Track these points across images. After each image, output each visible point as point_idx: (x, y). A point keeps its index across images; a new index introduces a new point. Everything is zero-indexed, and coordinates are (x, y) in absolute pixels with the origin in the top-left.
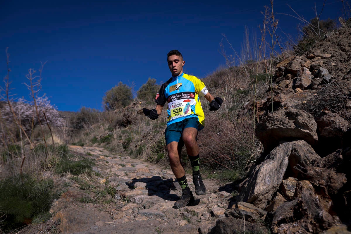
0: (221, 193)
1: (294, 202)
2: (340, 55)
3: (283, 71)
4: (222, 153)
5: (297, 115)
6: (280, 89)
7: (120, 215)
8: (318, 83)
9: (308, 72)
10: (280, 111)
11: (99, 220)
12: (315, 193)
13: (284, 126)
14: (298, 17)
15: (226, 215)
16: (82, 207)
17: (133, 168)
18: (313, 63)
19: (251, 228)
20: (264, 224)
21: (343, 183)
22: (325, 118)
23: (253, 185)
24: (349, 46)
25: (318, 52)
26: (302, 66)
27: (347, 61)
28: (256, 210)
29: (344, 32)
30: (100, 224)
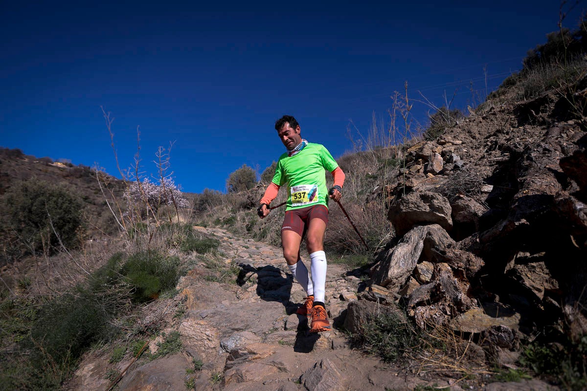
0: (350, 277)
1: (432, 285)
2: (471, 142)
3: (414, 156)
4: (350, 238)
5: (433, 198)
6: (411, 174)
7: (247, 295)
8: (450, 169)
9: (440, 157)
10: (415, 193)
11: (226, 299)
12: (453, 276)
13: (419, 209)
14: (427, 102)
15: (359, 298)
16: (208, 285)
17: (257, 250)
18: (444, 149)
19: (386, 311)
20: (398, 307)
21: (481, 266)
22: (460, 202)
23: (386, 267)
24: (479, 134)
25: (449, 138)
26: (433, 151)
27: (478, 148)
28: (390, 293)
29: (474, 120)
30: (226, 303)
